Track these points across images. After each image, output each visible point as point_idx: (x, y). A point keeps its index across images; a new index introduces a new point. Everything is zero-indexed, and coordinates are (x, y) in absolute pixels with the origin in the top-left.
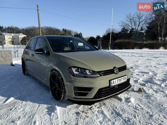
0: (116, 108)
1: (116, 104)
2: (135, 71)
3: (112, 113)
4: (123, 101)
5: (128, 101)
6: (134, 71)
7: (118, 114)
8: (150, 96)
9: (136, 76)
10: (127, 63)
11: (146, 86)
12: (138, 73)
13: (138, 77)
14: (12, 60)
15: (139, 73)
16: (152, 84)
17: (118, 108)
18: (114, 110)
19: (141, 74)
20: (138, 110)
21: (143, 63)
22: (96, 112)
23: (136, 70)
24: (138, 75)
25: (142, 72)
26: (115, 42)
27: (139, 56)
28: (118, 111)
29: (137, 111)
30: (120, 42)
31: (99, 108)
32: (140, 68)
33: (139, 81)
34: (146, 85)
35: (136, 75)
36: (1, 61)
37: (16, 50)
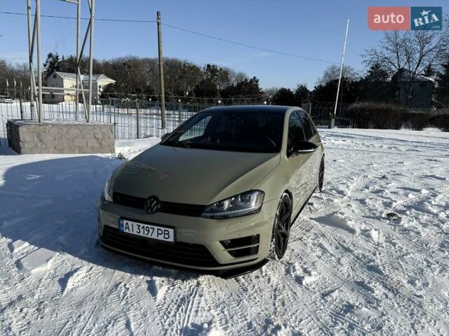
0: (344, 242)
1: (344, 237)
2: (389, 185)
3: (337, 248)
4: (357, 234)
5: (366, 233)
6: (387, 184)
7: (347, 250)
8: (409, 231)
9: (390, 195)
10: (375, 165)
11: (407, 215)
12: (396, 190)
13: (393, 197)
14: (113, 145)
15: (399, 190)
16: (420, 212)
17: (347, 242)
18: (339, 244)
19: (402, 192)
20: (382, 247)
21: (415, 167)
22: (310, 244)
23: (393, 184)
24: (394, 193)
25: (405, 189)
26: (349, 109)
27: (407, 150)
29: (380, 248)
30: (363, 110)
31: (314, 239)
32: (403, 179)
33: (394, 205)
34: (408, 212)
35: (391, 193)
36: (92, 147)
37: (113, 122)
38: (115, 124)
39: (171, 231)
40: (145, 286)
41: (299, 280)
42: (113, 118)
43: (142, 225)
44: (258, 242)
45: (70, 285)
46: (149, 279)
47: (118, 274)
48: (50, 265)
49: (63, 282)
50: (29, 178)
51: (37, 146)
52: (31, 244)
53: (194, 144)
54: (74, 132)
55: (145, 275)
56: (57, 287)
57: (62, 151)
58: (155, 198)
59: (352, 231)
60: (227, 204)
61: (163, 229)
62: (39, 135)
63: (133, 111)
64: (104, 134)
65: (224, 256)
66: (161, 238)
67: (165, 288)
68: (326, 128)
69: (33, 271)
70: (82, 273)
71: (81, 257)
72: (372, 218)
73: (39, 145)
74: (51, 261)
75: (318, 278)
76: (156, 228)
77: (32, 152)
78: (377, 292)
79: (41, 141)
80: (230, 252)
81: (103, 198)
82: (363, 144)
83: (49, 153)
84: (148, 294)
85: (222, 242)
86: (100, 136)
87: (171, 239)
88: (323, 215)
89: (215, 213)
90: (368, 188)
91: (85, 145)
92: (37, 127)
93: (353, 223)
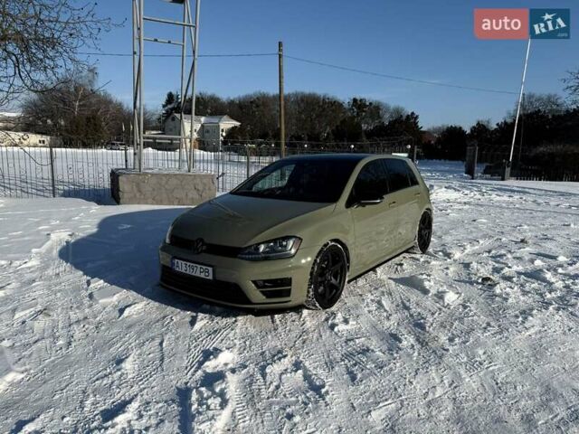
0: (409, 301)
1: (412, 297)
2: (521, 250)
3: (397, 306)
4: (430, 295)
5: (441, 294)
6: (520, 248)
7: (407, 308)
8: (497, 296)
9: (509, 261)
10: (526, 227)
11: (511, 281)
12: (523, 255)
13: (512, 262)
15: (529, 255)
16: (532, 280)
17: (412, 300)
18: (403, 302)
19: (529, 258)
20: (449, 308)
22: (369, 300)
23: (528, 249)
24: (519, 258)
28: (408, 304)
30: (552, 155)
31: (377, 296)
34: (515, 279)
35: (514, 258)
36: (192, 199)
37: (221, 171)
38: (223, 174)
39: (210, 269)
40: (188, 319)
41: (332, 327)
42: (221, 166)
43: (188, 264)
44: (291, 285)
45: (126, 313)
46: (194, 314)
47: (170, 309)
48: (115, 298)
49: (121, 311)
50: (120, 228)
51: (135, 196)
52: (105, 282)
53: (269, 194)
54: (174, 182)
55: (192, 311)
56: (117, 314)
57: (161, 203)
58: (201, 240)
59: (425, 292)
60: (262, 248)
61: (204, 267)
62: (138, 185)
63: (243, 159)
64: (205, 185)
65: (256, 296)
66: (202, 275)
67: (205, 321)
68: (498, 180)
69: (100, 301)
70: (139, 306)
71: (143, 295)
72: (466, 282)
73: (138, 195)
74: (118, 295)
75: (353, 327)
76: (199, 266)
77: (131, 202)
78: (405, 343)
79: (140, 191)
80: (262, 292)
81: (165, 241)
82: (534, 201)
83: (147, 203)
84: (188, 325)
85: (254, 282)
86: (200, 188)
87: (210, 277)
88: (407, 276)
89: (252, 255)
90: (489, 252)
91: (184, 196)
92: (137, 176)
93: (432, 283)
